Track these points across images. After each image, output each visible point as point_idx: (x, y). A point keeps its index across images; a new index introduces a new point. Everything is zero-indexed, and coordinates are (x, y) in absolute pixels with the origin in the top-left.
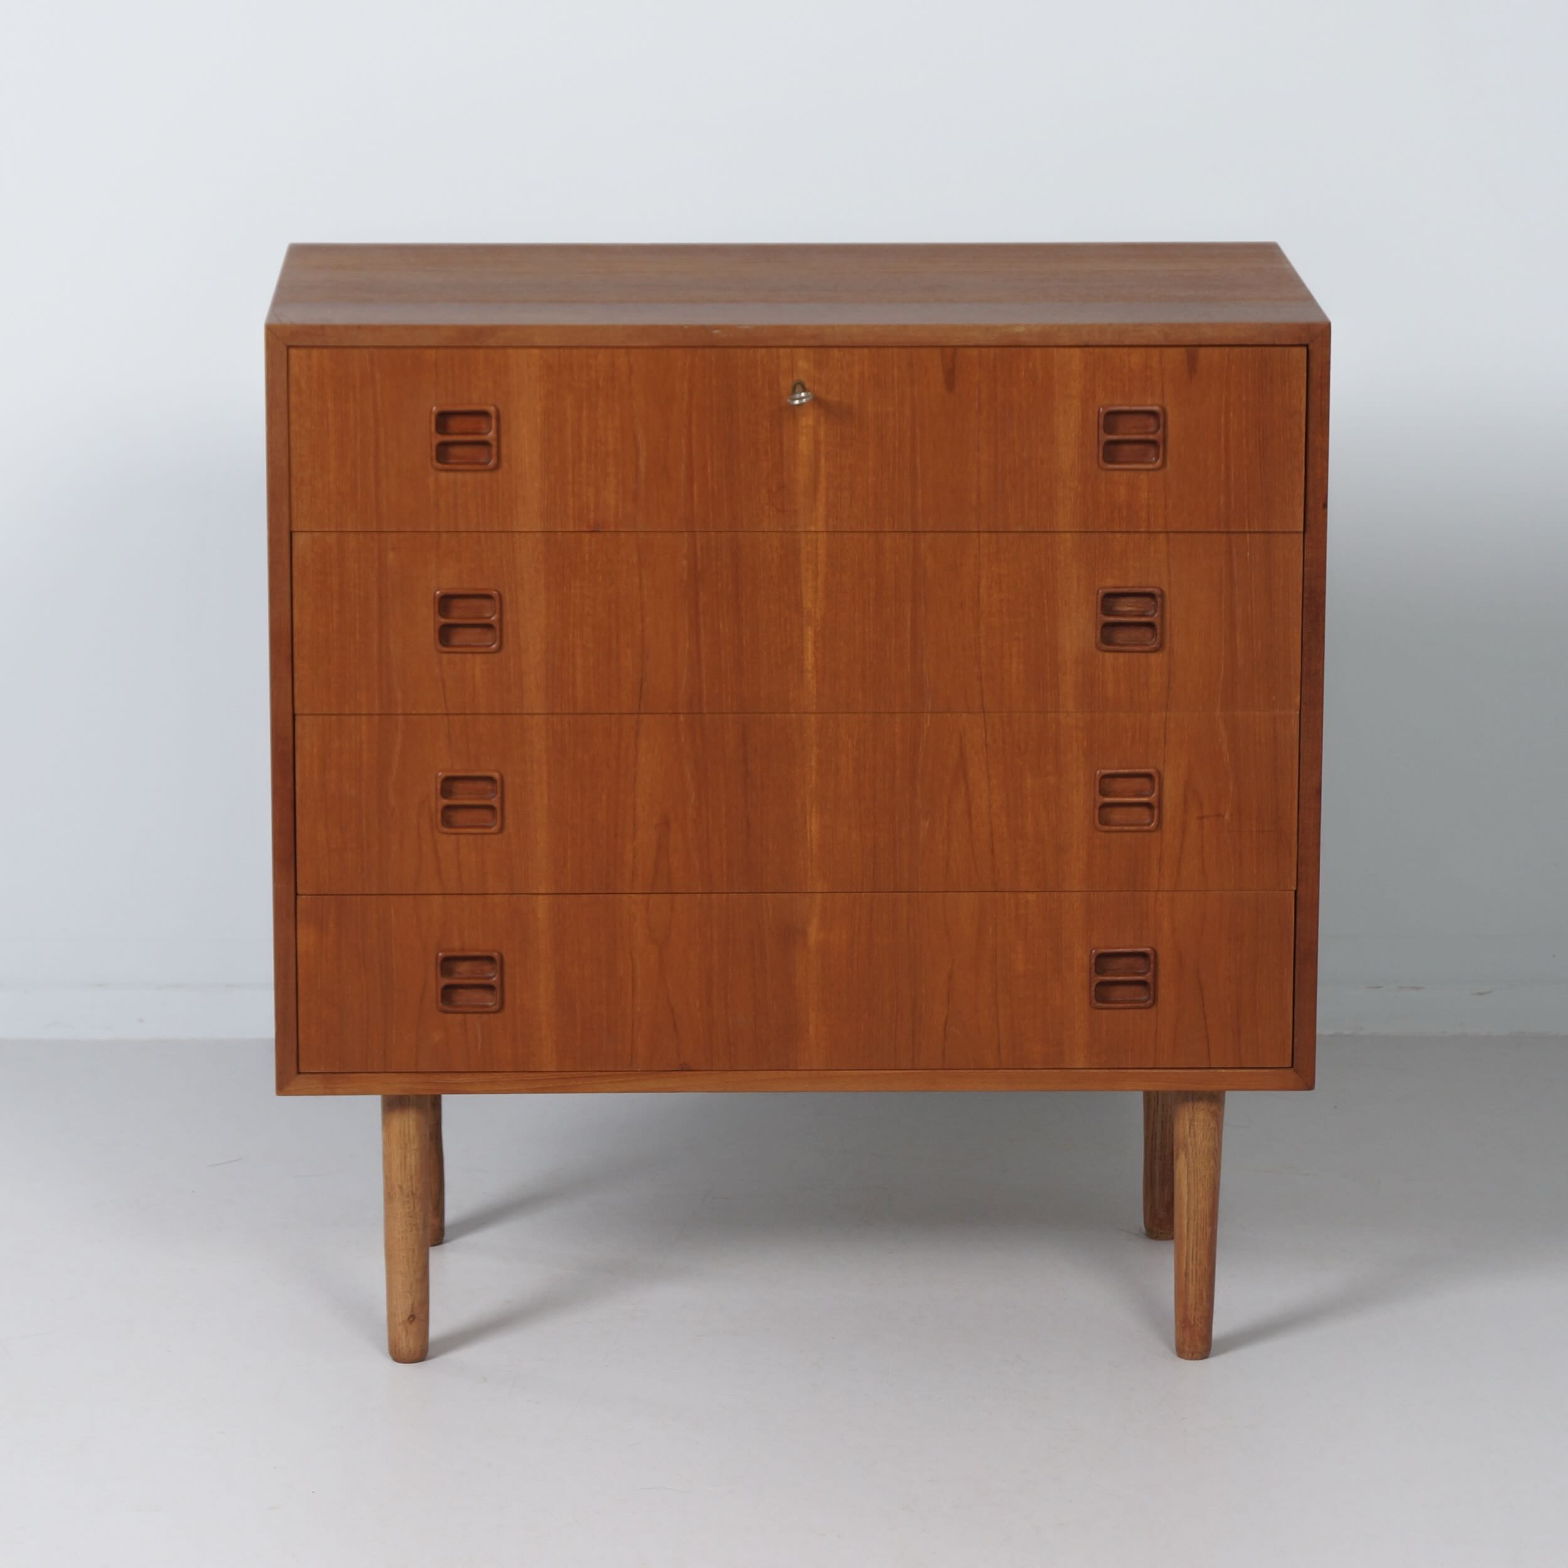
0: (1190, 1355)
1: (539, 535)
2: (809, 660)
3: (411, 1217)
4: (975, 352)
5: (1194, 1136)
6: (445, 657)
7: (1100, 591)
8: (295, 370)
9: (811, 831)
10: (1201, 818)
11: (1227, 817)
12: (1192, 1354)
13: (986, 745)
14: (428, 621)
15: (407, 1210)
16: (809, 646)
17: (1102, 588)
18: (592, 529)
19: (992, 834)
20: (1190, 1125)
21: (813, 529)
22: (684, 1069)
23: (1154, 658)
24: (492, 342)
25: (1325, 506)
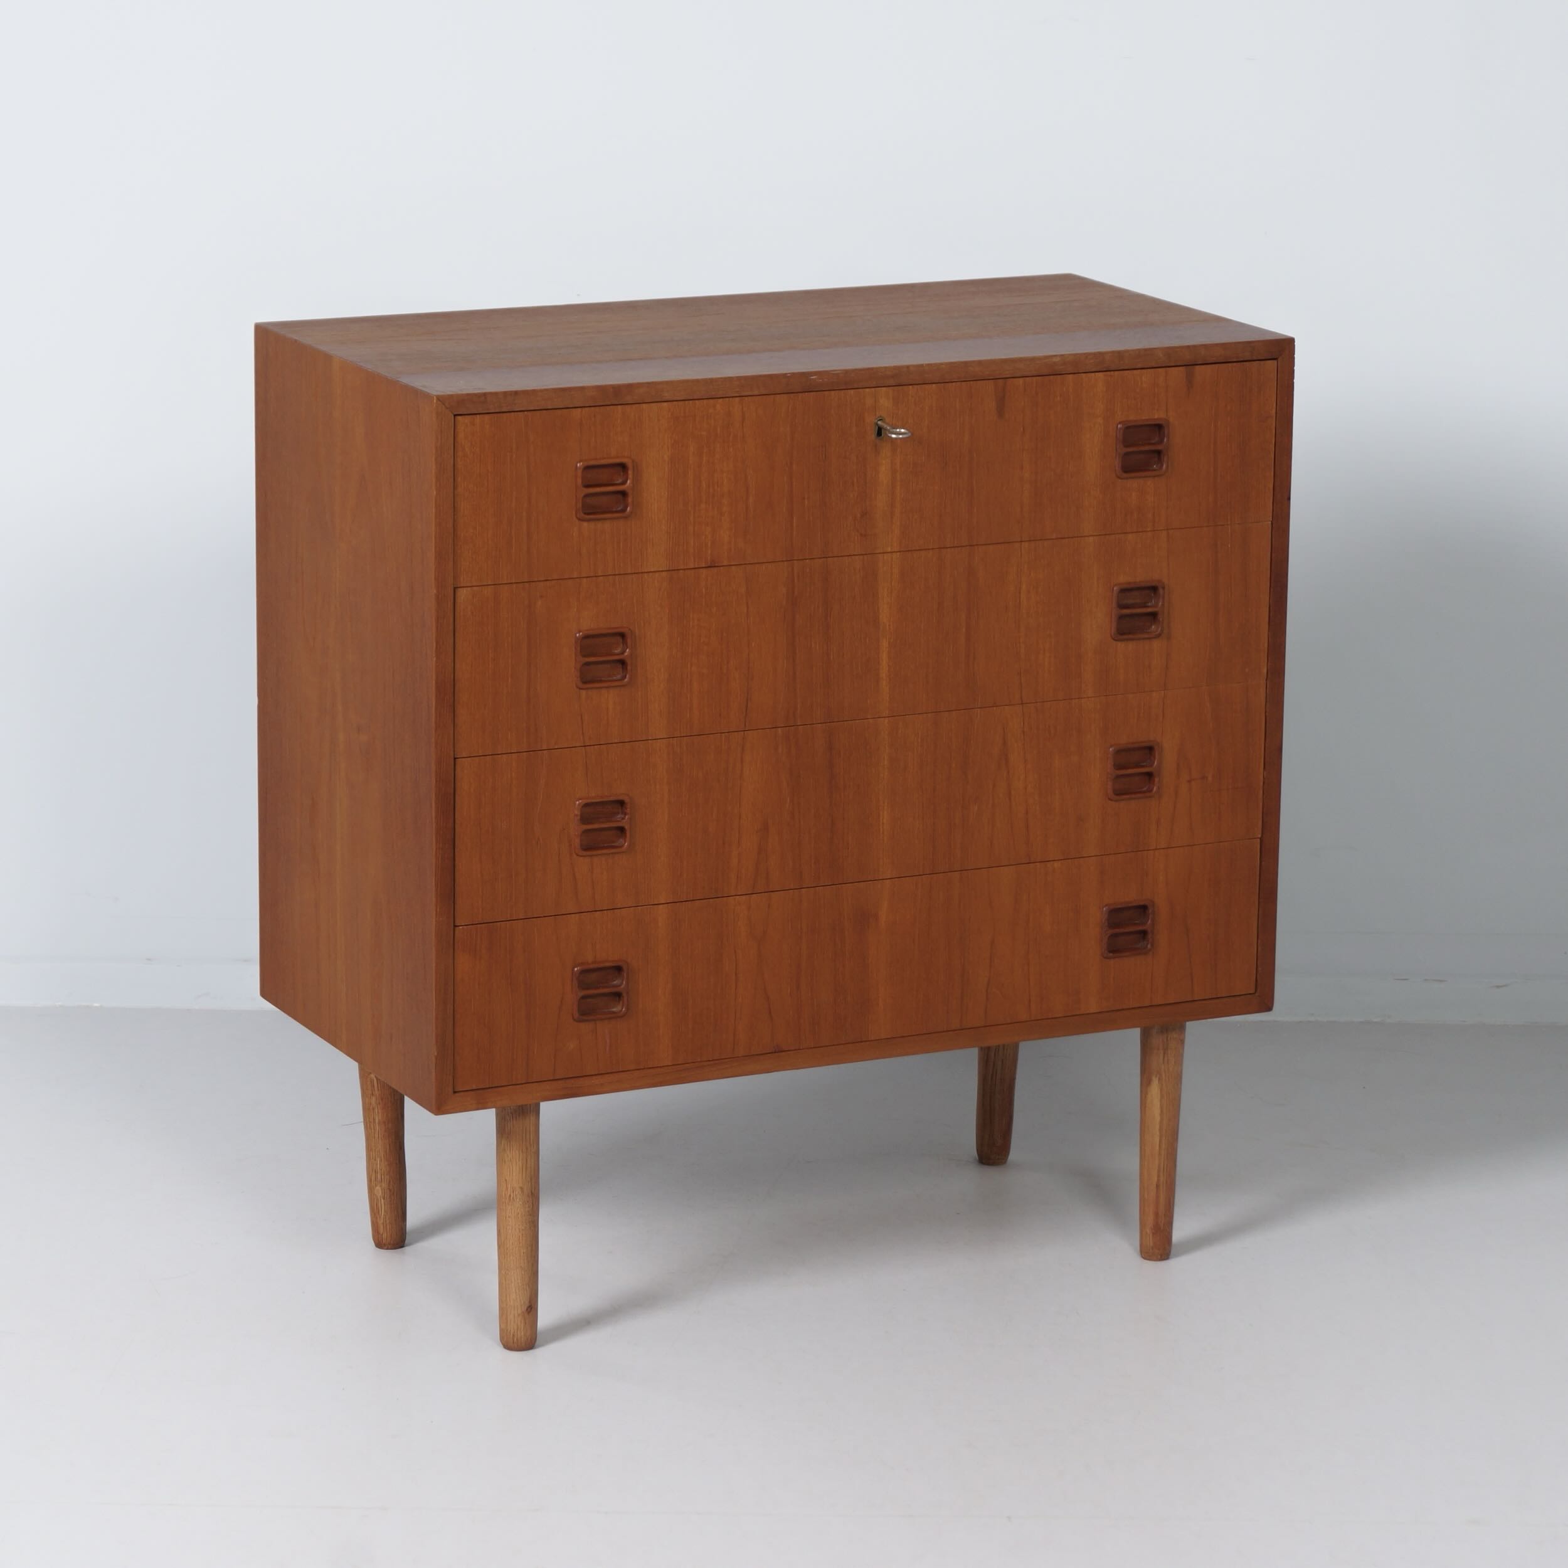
0: (1159, 1257)
1: (664, 574)
2: (884, 672)
3: (530, 1215)
4: (1021, 380)
5: (1168, 1063)
6: (584, 693)
7: (1115, 589)
8: (461, 436)
9: (883, 823)
10: (1189, 781)
11: (1210, 779)
12: (1161, 1256)
13: (1024, 732)
14: (568, 661)
15: (527, 1209)
16: (884, 657)
17: (1116, 585)
18: (709, 565)
19: (1027, 813)
20: (1164, 1053)
21: (889, 550)
22: (778, 1051)
23: (1156, 644)
24: (629, 399)
25: (1289, 499)
